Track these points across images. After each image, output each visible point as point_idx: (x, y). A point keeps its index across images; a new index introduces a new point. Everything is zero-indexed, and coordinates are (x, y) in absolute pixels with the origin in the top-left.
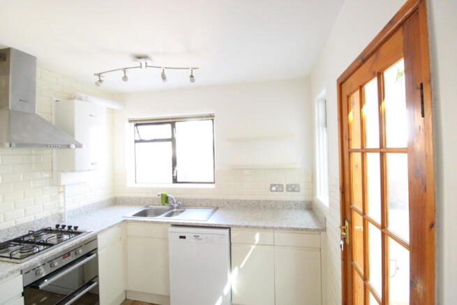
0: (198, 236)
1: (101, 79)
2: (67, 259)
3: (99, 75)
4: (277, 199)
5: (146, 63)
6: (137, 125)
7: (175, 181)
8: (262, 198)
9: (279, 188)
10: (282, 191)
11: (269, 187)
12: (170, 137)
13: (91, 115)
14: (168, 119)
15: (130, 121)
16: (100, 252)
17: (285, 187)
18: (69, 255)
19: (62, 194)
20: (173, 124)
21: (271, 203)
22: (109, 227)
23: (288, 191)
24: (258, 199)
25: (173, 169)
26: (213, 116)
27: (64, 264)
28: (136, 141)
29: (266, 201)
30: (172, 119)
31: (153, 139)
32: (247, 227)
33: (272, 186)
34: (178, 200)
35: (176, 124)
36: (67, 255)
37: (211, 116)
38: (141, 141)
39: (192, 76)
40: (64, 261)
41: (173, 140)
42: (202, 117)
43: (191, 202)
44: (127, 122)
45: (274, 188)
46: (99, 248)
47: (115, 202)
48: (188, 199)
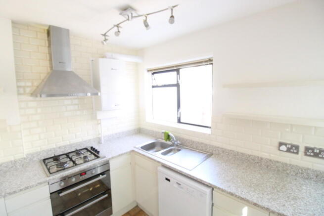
0: (180, 185)
1: (107, 38)
2: (83, 176)
3: (105, 35)
4: (288, 162)
5: (132, 14)
6: (153, 74)
7: (179, 121)
8: (265, 155)
9: (293, 149)
10: (297, 153)
11: (277, 145)
12: (176, 83)
13: (112, 69)
14: (173, 67)
15: (148, 71)
16: (112, 173)
17: (302, 150)
18: (85, 174)
19: (100, 125)
20: (178, 71)
21: (277, 165)
22: (119, 155)
23: (306, 154)
24: (260, 156)
25: (178, 111)
26: (212, 60)
27: (80, 180)
28: (153, 87)
29: (270, 160)
30: (176, 66)
31: (164, 84)
32: (232, 194)
33: (281, 144)
34: (178, 138)
35: (180, 70)
36: (84, 174)
37: (210, 60)
38: (157, 86)
39: (172, 17)
40: (81, 178)
41: (178, 85)
42: (202, 62)
43: (189, 143)
44: (146, 71)
45: (283, 148)
46: (111, 170)
47: (139, 131)
48: (187, 140)
